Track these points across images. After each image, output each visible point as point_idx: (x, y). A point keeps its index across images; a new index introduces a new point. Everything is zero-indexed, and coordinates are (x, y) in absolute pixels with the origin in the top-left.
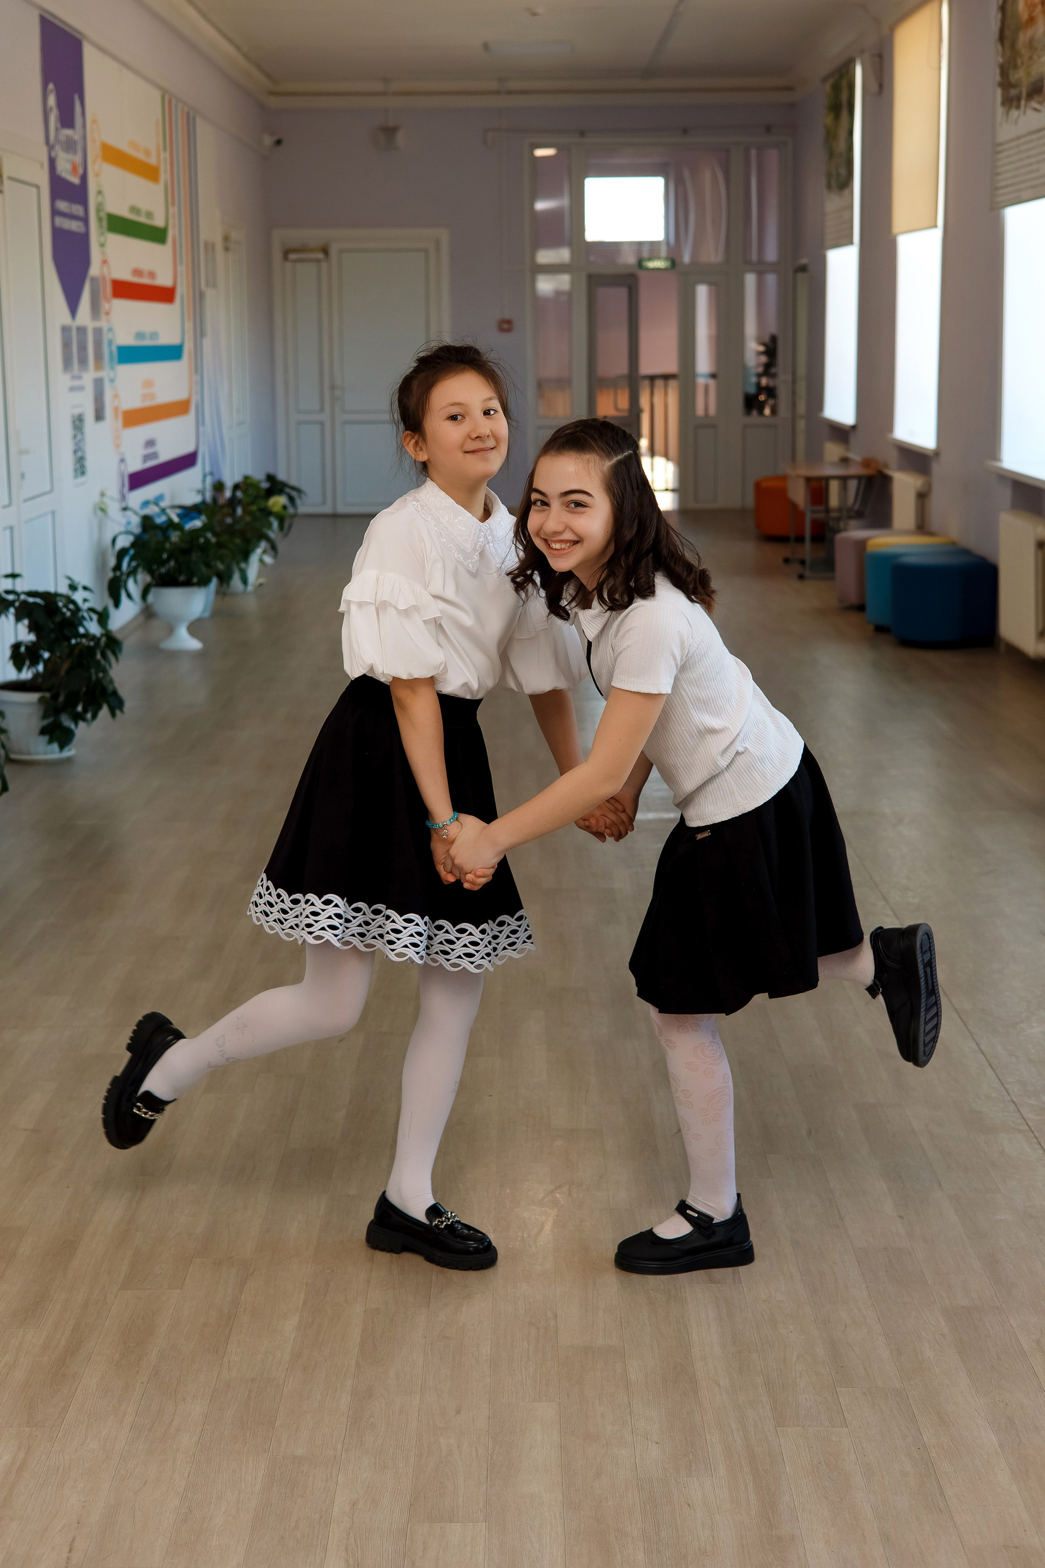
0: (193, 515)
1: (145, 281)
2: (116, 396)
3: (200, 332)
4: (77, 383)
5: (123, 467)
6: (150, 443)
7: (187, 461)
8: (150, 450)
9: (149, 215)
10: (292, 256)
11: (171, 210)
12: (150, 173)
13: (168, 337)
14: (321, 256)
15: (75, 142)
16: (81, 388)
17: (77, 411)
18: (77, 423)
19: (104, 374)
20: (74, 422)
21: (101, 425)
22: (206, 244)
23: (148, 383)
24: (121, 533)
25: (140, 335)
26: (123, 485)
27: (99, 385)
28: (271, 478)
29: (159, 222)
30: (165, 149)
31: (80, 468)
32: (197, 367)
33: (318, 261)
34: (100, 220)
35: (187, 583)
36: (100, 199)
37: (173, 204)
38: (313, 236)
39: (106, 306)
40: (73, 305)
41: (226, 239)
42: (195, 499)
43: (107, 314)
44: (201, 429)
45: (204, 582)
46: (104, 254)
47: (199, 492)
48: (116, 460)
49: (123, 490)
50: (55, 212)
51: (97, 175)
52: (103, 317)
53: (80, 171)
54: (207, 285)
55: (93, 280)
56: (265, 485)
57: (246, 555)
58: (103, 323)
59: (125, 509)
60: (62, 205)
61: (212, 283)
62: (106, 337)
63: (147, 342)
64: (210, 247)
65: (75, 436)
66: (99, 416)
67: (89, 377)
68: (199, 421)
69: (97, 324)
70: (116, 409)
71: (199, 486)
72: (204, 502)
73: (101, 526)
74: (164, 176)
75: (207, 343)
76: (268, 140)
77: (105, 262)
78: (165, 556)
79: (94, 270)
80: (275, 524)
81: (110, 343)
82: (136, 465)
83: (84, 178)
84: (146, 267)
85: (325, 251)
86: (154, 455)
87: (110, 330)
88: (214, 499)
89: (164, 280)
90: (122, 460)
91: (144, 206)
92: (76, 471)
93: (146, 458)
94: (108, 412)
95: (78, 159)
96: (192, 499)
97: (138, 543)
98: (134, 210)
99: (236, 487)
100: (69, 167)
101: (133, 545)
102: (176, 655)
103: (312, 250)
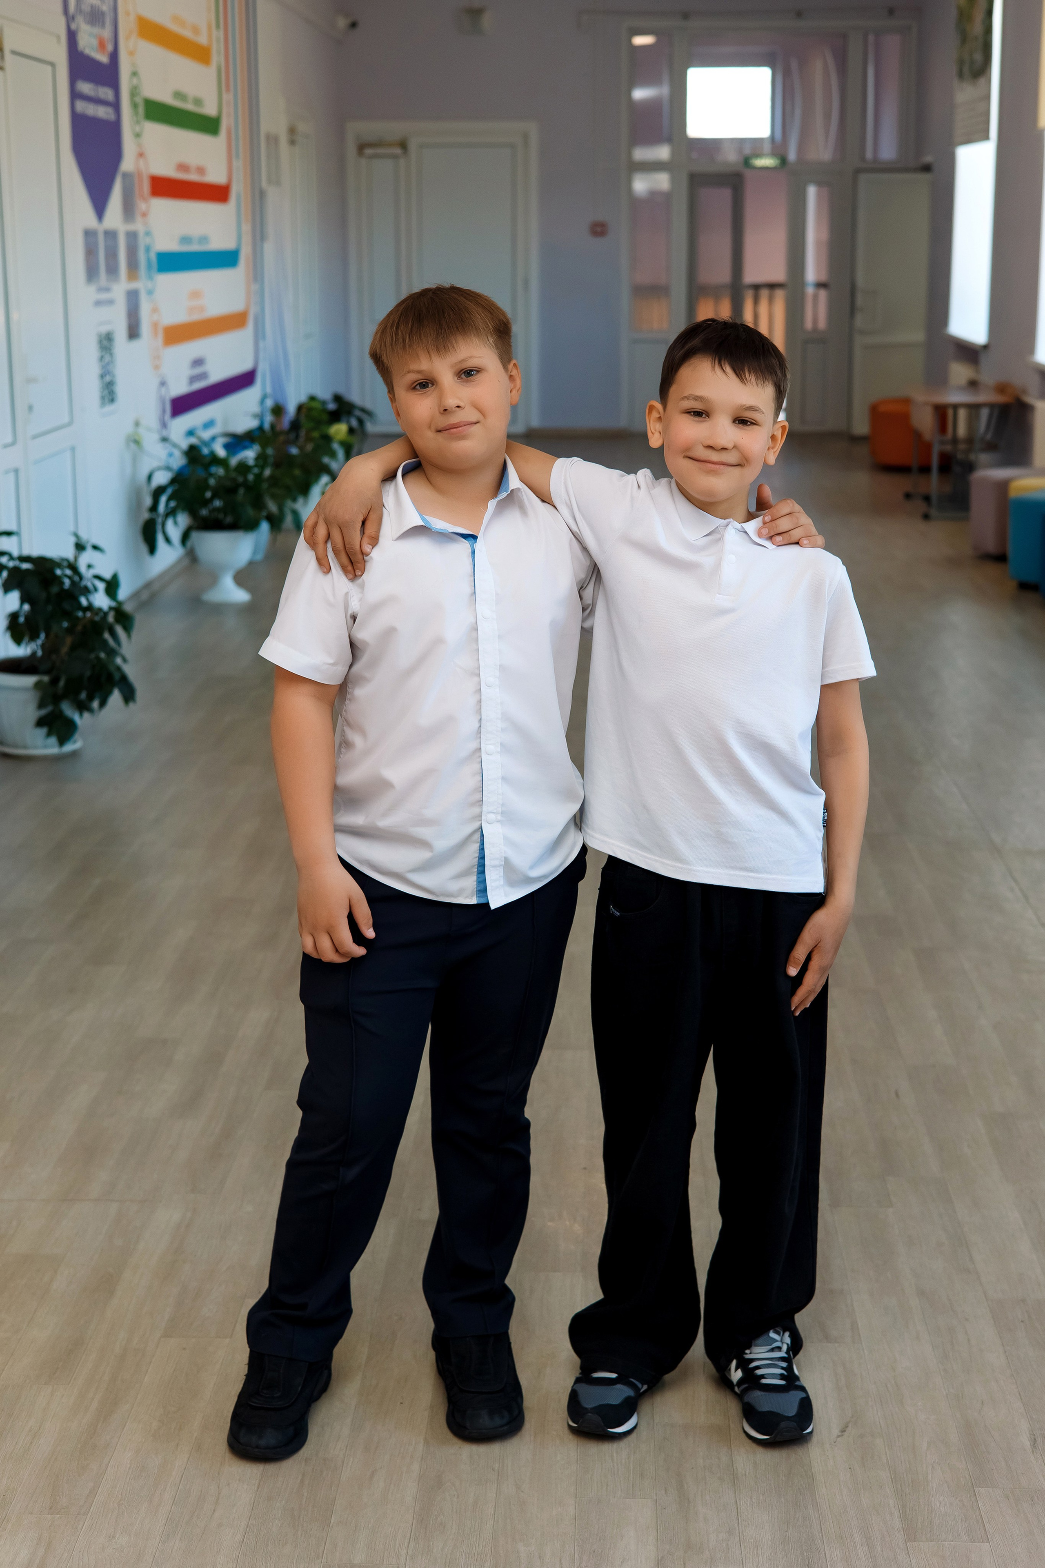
0: (246, 443)
1: (193, 177)
2: (155, 310)
3: (259, 235)
4: (104, 296)
5: (163, 390)
6: (198, 362)
7: (245, 380)
8: (198, 371)
9: (198, 102)
10: (368, 151)
11: (225, 96)
12: (201, 54)
13: (220, 242)
14: (398, 151)
15: (103, 14)
16: (111, 302)
17: (104, 329)
18: (105, 342)
19: (139, 285)
20: (100, 342)
21: (136, 344)
22: (268, 137)
23: (195, 295)
24: (159, 469)
25: (185, 240)
26: (164, 411)
27: (133, 299)
28: (338, 398)
29: (210, 110)
30: (218, 26)
31: (109, 393)
32: (257, 274)
33: (395, 157)
34: (135, 106)
35: (233, 527)
36: (135, 81)
37: (228, 90)
38: (392, 129)
39: (142, 206)
40: (100, 206)
41: (292, 131)
42: (251, 424)
43: (144, 215)
44: (261, 344)
45: (251, 526)
46: (140, 145)
47: (255, 416)
48: (156, 382)
49: (164, 417)
50: (75, 95)
51: (131, 53)
52: (139, 219)
53: (110, 48)
54: (270, 181)
55: (126, 176)
56: (332, 406)
57: (304, 490)
58: (138, 226)
59: (164, 440)
60: (85, 87)
61: (275, 179)
62: (142, 242)
63: (195, 248)
64: (273, 140)
65: (102, 358)
66: (133, 333)
67: (120, 289)
68: (259, 335)
69: (131, 227)
70: (155, 325)
71: (255, 408)
72: (261, 428)
73: (135, 460)
74: (217, 58)
75: (269, 248)
76: (342, 23)
77: (141, 155)
78: (208, 494)
79: (128, 164)
80: (341, 454)
81: (148, 249)
82: (180, 388)
83: (114, 56)
84: (193, 161)
85: (403, 145)
86: (203, 376)
87: (148, 234)
88: (273, 426)
89: (216, 176)
90: (163, 384)
91: (192, 91)
92: (103, 398)
93: (193, 379)
94: (145, 328)
95: (107, 33)
96: (245, 424)
97: (178, 479)
98: (178, 95)
99: (300, 408)
100: (95, 42)
101: (173, 481)
102: (219, 609)
103: (390, 145)
